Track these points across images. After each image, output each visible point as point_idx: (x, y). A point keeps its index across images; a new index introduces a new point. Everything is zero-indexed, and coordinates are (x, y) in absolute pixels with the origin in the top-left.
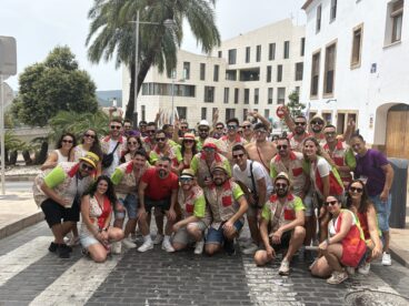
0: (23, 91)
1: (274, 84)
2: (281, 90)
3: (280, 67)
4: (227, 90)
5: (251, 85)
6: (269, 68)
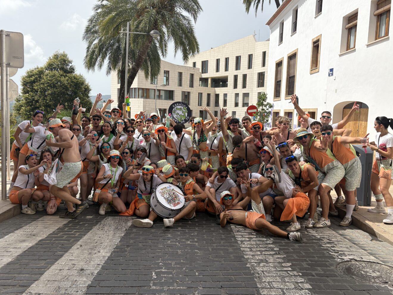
1: (240, 90)
2: (246, 95)
3: (245, 76)
4: (200, 95)
6: (236, 77)
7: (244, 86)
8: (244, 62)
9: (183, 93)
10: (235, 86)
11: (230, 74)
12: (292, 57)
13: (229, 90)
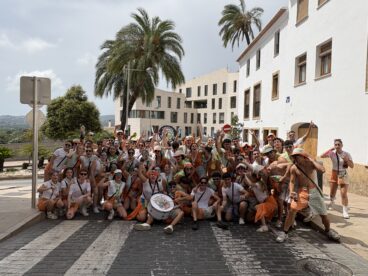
0: (49, 116)
1: (217, 110)
2: (222, 114)
3: (220, 100)
4: (186, 114)
5: (201, 111)
6: (213, 101)
7: (220, 107)
8: (220, 89)
9: (172, 113)
10: (213, 107)
11: (209, 98)
12: (257, 87)
13: (208, 110)
